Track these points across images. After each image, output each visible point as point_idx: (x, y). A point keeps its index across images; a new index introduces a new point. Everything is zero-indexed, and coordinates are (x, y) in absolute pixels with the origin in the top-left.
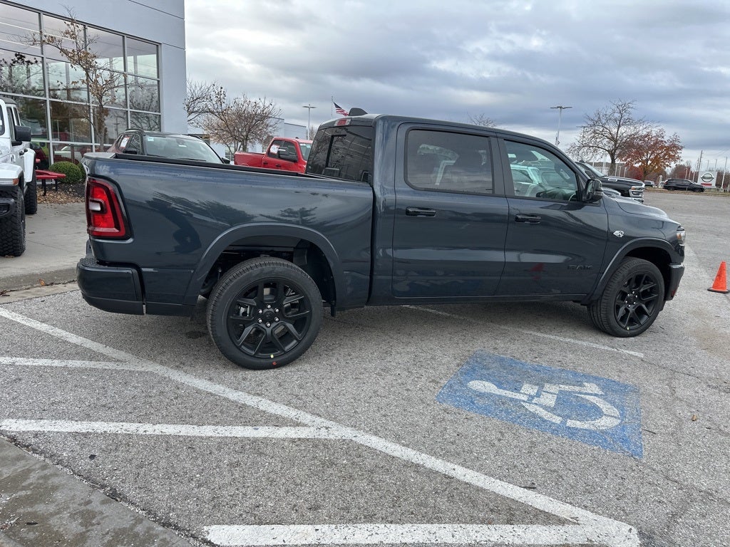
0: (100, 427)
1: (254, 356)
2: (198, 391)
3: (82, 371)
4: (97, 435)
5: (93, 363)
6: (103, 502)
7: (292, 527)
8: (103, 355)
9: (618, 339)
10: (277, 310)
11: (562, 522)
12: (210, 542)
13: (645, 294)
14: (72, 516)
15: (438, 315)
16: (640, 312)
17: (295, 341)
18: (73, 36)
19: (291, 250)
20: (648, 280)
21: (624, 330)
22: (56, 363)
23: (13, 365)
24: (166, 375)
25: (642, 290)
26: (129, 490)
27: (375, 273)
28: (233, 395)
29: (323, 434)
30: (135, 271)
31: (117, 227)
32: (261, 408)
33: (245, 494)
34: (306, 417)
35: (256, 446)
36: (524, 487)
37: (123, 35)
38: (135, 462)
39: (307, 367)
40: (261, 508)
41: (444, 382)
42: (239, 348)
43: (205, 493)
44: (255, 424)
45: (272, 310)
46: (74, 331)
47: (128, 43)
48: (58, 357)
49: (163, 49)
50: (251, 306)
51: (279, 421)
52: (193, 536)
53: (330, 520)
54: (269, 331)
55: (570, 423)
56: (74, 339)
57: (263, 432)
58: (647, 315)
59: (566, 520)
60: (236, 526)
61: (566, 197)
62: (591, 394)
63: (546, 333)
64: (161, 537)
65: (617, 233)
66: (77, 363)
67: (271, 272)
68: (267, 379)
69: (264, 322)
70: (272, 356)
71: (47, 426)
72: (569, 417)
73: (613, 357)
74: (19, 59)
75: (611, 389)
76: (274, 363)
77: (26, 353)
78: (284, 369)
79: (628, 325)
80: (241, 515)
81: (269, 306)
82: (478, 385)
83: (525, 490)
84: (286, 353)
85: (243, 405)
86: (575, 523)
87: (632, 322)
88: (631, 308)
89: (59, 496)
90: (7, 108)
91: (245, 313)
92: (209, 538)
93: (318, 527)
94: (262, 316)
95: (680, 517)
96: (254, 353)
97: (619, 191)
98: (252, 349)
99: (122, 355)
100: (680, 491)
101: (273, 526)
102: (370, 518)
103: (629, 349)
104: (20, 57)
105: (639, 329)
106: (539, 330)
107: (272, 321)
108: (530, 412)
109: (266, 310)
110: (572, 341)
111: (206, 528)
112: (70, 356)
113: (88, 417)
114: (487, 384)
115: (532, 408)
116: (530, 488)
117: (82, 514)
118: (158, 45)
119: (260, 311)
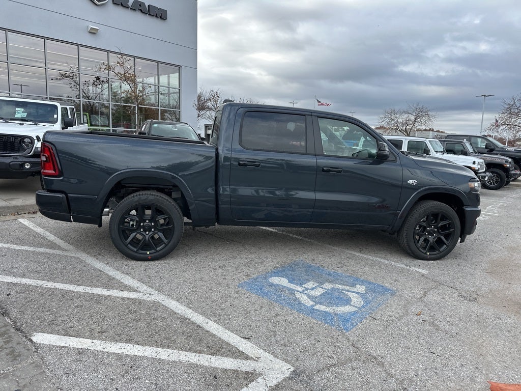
0: (25, 281)
1: (136, 252)
2: (95, 269)
3: (41, 254)
4: (20, 285)
5: (51, 250)
7: (81, 339)
8: (59, 246)
9: (419, 261)
10: (153, 224)
11: (247, 358)
12: (31, 340)
13: (444, 228)
15: (293, 238)
16: (440, 242)
17: (164, 245)
18: (122, 65)
20: (444, 218)
21: (424, 255)
22: (31, 249)
23: (8, 248)
24: (84, 260)
25: (440, 225)
26: (14, 313)
27: (220, 203)
28: (112, 272)
29: (145, 297)
30: (64, 195)
31: (55, 170)
32: (122, 281)
33: (70, 321)
34: (143, 288)
35: (99, 299)
36: (243, 338)
37: (158, 62)
38: (29, 299)
39: (172, 261)
40: (73, 329)
41: (255, 276)
42: (126, 246)
43: (51, 317)
44: (108, 287)
45: (149, 224)
46: (55, 234)
47: (160, 66)
48: (35, 246)
49: (183, 70)
50: (137, 222)
51: (126, 288)
52: (26, 337)
53: (106, 339)
54: (147, 237)
55: (317, 307)
56: (51, 237)
57: (112, 293)
58: (446, 244)
59: (252, 357)
60: (52, 335)
61: (371, 156)
62: (355, 292)
63: (364, 253)
64: (10, 335)
65: (410, 182)
66: (42, 250)
67: (146, 199)
68: (141, 266)
69: (145, 231)
70: (148, 253)
72: (321, 303)
73: (401, 271)
74: (97, 80)
76: (149, 258)
77: (21, 242)
78: (157, 262)
79: (429, 252)
80: (59, 330)
81: (147, 221)
82: (275, 280)
83: (242, 339)
84: (157, 251)
85: (113, 278)
86: (255, 360)
87: (432, 249)
88: (431, 239)
90: (62, 108)
91: (133, 225)
92: (32, 338)
93: (94, 341)
94: (143, 227)
95: (335, 368)
96: (136, 250)
97: (511, 158)
98: (135, 247)
99: (71, 247)
100: (354, 354)
101: (70, 337)
102: (129, 341)
103: (421, 268)
104: (98, 78)
105: (438, 255)
106: (360, 252)
107: (150, 231)
108: (296, 297)
109: (145, 224)
110: (379, 259)
111: (35, 334)
112: (41, 246)
113: (24, 276)
114: (282, 279)
116: (247, 338)
118: (179, 67)
119: (142, 224)
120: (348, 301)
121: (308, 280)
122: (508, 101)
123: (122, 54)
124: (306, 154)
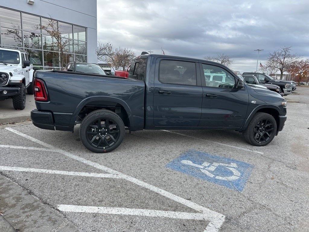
0: (32, 170)
1: (96, 148)
2: (73, 160)
3: (33, 151)
4: (31, 172)
5: (38, 148)
6: (25, 195)
7: (90, 207)
8: (42, 146)
9: (255, 147)
10: (106, 130)
11: (196, 212)
12: (58, 210)
13: (268, 128)
14: (13, 198)
15: (180, 136)
16: (266, 136)
17: (114, 142)
18: (52, 26)
19: (115, 107)
20: (269, 122)
21: (258, 143)
22: (25, 148)
23: (9, 148)
24: (63, 154)
25: (266, 126)
26: (36, 192)
27: (146, 116)
28: (85, 162)
29: (115, 176)
30: (51, 113)
31: (44, 97)
32: (95, 166)
33: (77, 195)
34: (110, 170)
35: (87, 179)
36: (186, 199)
37: (72, 25)
38: (41, 182)
39: (118, 153)
40: (81, 200)
41: (172, 160)
42: (91, 144)
43: (63, 194)
44: (90, 172)
45: (104, 130)
46: (35, 137)
47: (74, 27)
48: (26, 146)
49: (88, 30)
50: (96, 128)
51: (99, 171)
52: (53, 208)
53: (105, 205)
54: (103, 138)
55: (217, 177)
56: (34, 140)
57: (92, 175)
58: (269, 137)
59: (198, 211)
60: (70, 205)
61: (231, 87)
62: (232, 167)
63: (224, 143)
64: (42, 207)
65: (253, 102)
66: (32, 148)
67: (103, 115)
68: (101, 156)
69: (101, 134)
70: (104, 148)
71: (14, 169)
72: (218, 175)
73: (249, 153)
74: (33, 35)
75: (242, 165)
76: (105, 151)
77: (15, 144)
78: (109, 153)
79: (260, 141)
80: (73, 202)
81: (103, 128)
82: (185, 162)
83: (186, 200)
84: (110, 147)
85: (88, 165)
86: (201, 213)
87: (262, 140)
88: (262, 134)
89: (11, 192)
90: (21, 54)
91: (94, 131)
92: (58, 208)
93: (99, 207)
94: (100, 132)
95: (247, 214)
96: (97, 146)
98: (96, 145)
99: (50, 146)
100: (252, 205)
101: (83, 206)
102: (120, 206)
103: (258, 151)
104: (33, 34)
105: (265, 143)
106: (222, 142)
107: (105, 134)
108: (202, 172)
109: (102, 130)
110: (234, 147)
111: (58, 205)
112: (30, 146)
113: (30, 167)
114: (189, 161)
115: (203, 171)
116: (188, 199)
117: (17, 198)
118: (86, 28)
119: (100, 130)
120: (231, 173)
121: (203, 162)
122: (272, 53)
123: (52, 19)
124: (196, 86)
